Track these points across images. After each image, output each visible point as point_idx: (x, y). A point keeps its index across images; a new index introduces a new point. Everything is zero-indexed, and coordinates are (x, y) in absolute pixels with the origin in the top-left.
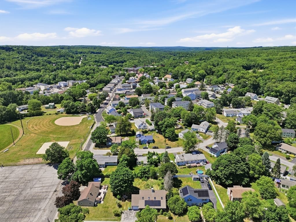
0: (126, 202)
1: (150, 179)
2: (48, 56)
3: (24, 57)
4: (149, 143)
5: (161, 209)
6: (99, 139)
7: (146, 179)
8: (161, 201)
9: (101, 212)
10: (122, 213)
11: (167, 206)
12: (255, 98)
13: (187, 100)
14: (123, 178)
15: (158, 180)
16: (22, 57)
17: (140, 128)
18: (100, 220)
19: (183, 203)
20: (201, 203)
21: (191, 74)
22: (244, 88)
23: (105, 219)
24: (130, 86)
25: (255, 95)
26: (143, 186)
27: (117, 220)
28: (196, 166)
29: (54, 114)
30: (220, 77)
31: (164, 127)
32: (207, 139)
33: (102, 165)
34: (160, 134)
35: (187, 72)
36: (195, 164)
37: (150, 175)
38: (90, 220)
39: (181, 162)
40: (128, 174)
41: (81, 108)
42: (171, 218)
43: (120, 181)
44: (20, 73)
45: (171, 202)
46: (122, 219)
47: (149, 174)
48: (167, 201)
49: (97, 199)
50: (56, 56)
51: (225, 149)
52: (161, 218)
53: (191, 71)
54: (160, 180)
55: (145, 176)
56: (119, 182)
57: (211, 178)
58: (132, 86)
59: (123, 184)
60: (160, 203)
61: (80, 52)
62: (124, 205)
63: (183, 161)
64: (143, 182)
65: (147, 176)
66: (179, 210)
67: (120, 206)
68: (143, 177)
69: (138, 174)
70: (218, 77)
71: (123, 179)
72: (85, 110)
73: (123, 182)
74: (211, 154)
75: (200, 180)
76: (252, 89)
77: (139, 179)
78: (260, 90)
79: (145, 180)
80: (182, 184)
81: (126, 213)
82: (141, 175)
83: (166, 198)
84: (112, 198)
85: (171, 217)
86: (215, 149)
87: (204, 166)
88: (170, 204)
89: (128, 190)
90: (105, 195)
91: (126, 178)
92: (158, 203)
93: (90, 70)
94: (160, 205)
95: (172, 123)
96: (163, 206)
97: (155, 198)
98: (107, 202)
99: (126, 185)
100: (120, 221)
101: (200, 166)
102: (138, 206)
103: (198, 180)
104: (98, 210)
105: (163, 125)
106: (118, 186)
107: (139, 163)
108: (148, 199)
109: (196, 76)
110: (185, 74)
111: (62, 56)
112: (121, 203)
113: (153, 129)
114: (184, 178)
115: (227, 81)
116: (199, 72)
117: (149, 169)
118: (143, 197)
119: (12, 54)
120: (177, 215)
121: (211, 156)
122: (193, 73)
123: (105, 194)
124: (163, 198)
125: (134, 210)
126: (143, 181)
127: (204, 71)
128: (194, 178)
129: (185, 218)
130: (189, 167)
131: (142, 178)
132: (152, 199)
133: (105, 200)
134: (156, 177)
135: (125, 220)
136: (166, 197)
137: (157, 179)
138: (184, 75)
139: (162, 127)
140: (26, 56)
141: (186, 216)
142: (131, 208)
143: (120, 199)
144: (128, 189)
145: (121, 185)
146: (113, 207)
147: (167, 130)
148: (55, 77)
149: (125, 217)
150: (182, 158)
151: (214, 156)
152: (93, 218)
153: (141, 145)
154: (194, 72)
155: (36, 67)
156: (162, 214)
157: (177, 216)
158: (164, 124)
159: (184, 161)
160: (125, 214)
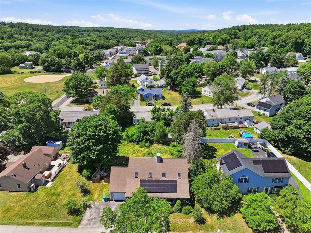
0: (101, 184)
1: (155, 145)
2: (46, 31)
3: (17, 31)
4: (156, 100)
5: (178, 199)
6: (76, 89)
7: (148, 144)
8: (178, 181)
9: (39, 205)
10: (86, 207)
11: (192, 194)
12: (299, 58)
13: (210, 58)
14: (94, 132)
15: (171, 147)
16: (15, 31)
17: (144, 84)
18: (29, 224)
19: (230, 187)
20: (269, 188)
21: (211, 39)
22: (283, 49)
23: (42, 221)
24: (135, 50)
25: (300, 55)
26: (140, 155)
27: (70, 225)
28: (238, 128)
29: (28, 73)
30: (249, 40)
31: (180, 77)
32: (246, 96)
33: (71, 123)
34: (173, 91)
35: (206, 37)
36: (236, 124)
37: (155, 138)
38: (4, 224)
39: (211, 119)
40: (106, 127)
41: (65, 64)
42: (201, 221)
43: (88, 140)
44: (6, 41)
45: (200, 184)
46: (84, 222)
47: (154, 136)
48: (190, 182)
49: (39, 177)
50: (55, 31)
51: (281, 105)
52: (178, 220)
53: (211, 37)
54: (174, 146)
55: (146, 139)
56: (85, 141)
57: (273, 143)
58: (137, 50)
59: (94, 144)
60: (176, 186)
61: (84, 30)
62: (96, 189)
63: (214, 118)
64: (142, 149)
65: (149, 139)
66: (221, 202)
67: (86, 192)
68: (141, 141)
69: (132, 136)
70: (246, 40)
71: (93, 135)
72: (70, 66)
73: (94, 141)
74: (259, 112)
75: (249, 147)
76: (294, 49)
77: (134, 144)
78: (304, 49)
79: (145, 146)
80: (216, 153)
81: (97, 208)
82: (138, 136)
83: (190, 176)
84: (73, 177)
85: (203, 218)
86: (266, 103)
87: (251, 127)
88: (198, 188)
89: (104, 159)
90: (60, 171)
91: (101, 134)
92: (171, 186)
93: (91, 41)
94: (175, 191)
95: (192, 71)
96: (183, 192)
97: (164, 175)
98: (61, 184)
99: (100, 147)
100: (77, 226)
101: (244, 127)
102: (125, 193)
103: (247, 146)
104: (34, 201)
105: (179, 75)
106: (82, 150)
107: (136, 122)
108: (147, 177)
109: (217, 41)
110: (203, 40)
111: (61, 32)
112: (90, 185)
113: (163, 85)
114: (218, 144)
115: (257, 46)
116: (222, 37)
117: (153, 127)
118: (136, 173)
119: (4, 28)
120: (216, 214)
121: (260, 115)
122: (213, 38)
123: (61, 168)
124: (182, 175)
125: (116, 201)
126: (141, 147)
127: (227, 36)
128: (239, 143)
129: (235, 221)
130: (226, 128)
131: (140, 143)
132: (157, 176)
133: (57, 179)
134: (168, 142)
135: (90, 224)
136: (189, 173)
137: (168, 145)
138: (202, 42)
139: (177, 77)
140: (20, 30)
141: (238, 217)
142: (109, 197)
143: (89, 178)
144: (105, 157)
145: (88, 148)
146: (70, 193)
147: (185, 81)
148: (48, 47)
149: (92, 217)
150: (212, 113)
151: (264, 114)
152: (14, 218)
153: (144, 101)
154: (215, 36)
155: (28, 37)
156: (180, 211)
157: (215, 216)
158: (180, 73)
159: (217, 119)
160: (93, 210)
